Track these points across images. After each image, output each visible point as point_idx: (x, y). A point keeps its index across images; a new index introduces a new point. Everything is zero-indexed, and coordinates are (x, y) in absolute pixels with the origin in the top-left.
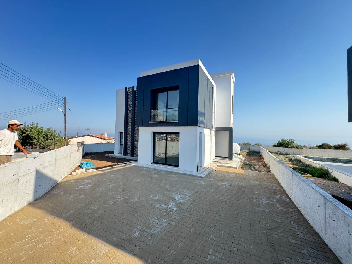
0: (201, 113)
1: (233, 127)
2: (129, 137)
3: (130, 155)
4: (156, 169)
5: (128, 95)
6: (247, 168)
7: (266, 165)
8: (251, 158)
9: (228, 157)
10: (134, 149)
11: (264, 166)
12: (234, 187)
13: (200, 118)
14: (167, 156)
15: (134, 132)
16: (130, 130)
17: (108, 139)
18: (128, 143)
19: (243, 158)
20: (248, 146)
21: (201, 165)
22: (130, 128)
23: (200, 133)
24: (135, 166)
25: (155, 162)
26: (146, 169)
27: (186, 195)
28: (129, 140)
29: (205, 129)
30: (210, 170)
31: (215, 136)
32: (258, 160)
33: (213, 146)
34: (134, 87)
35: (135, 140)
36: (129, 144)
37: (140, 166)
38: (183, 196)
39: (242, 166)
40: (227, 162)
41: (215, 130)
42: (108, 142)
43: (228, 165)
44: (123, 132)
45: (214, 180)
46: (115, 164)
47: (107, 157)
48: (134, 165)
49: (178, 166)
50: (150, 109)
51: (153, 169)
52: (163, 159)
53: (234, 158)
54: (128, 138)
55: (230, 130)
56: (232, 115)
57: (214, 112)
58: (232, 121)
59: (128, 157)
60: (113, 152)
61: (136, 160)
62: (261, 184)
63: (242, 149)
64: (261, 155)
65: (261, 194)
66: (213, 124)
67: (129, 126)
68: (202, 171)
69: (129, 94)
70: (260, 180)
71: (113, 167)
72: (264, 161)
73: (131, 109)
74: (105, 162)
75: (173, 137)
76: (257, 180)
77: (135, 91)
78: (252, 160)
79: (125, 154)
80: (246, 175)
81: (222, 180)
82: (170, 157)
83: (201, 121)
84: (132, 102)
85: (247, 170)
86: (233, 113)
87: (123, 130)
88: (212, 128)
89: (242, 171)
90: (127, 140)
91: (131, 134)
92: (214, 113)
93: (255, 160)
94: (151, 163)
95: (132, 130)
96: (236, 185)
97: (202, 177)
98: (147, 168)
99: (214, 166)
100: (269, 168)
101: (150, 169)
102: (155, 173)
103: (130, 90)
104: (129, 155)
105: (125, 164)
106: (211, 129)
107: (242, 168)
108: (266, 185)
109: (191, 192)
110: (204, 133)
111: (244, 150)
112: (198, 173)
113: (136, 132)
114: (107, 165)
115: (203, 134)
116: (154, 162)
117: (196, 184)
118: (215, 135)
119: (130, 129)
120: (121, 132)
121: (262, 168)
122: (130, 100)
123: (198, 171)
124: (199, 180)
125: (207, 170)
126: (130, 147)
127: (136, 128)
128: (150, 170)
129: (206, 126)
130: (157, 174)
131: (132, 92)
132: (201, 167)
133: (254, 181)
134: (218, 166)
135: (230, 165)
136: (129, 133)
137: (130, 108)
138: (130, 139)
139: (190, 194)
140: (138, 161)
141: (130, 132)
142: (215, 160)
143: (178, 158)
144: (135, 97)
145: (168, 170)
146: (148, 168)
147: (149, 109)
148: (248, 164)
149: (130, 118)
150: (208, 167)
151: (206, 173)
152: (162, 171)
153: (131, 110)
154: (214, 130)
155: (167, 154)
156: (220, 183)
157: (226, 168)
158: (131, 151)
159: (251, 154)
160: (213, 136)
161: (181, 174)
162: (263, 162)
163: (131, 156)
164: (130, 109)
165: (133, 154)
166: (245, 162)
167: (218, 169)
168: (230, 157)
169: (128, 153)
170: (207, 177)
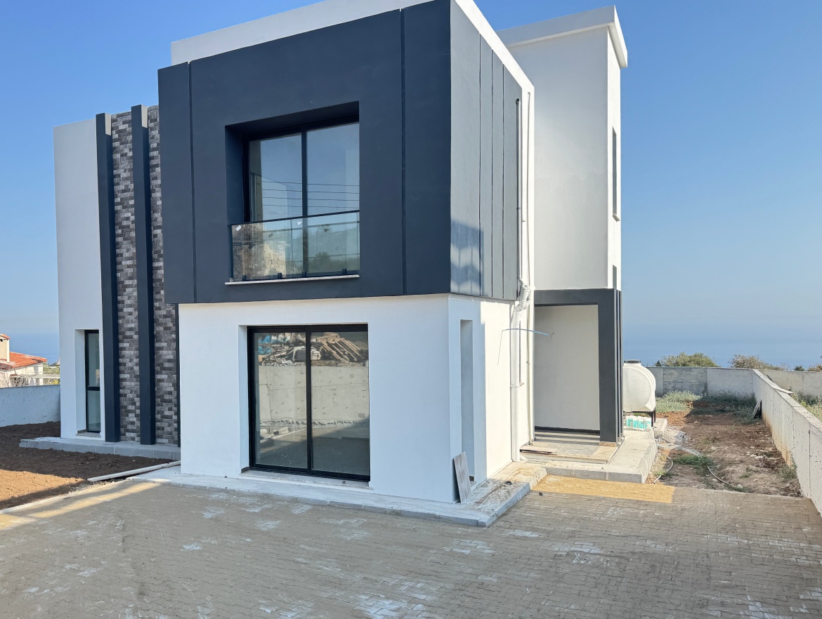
0: (466, 228)
1: (619, 288)
2: (130, 355)
3: (137, 439)
4: (266, 497)
5: (111, 150)
6: (686, 480)
7: (782, 461)
8: (708, 430)
9: (598, 428)
10: (158, 408)
11: (768, 465)
12: (623, 561)
13: (459, 256)
14: (315, 433)
15: (152, 329)
16: (130, 319)
17: (12, 364)
18: (124, 383)
19: (674, 433)
20: (695, 372)
21: (472, 468)
22: (130, 310)
23: (463, 322)
24: (169, 484)
25: (258, 462)
26: (223, 496)
27: (413, 601)
28: (132, 368)
29: (484, 305)
30: (515, 493)
31: (531, 334)
32: (742, 441)
33: (524, 379)
34: (137, 110)
35: (157, 368)
36: (131, 385)
37: (195, 487)
38: (404, 605)
39: (665, 468)
40: (592, 452)
41: (532, 302)
42: (15, 379)
43: (596, 468)
44: (97, 332)
45: (535, 535)
46: (73, 480)
47: (27, 451)
48: (164, 485)
49: (366, 479)
50: (226, 223)
51: (253, 495)
52: (293, 447)
53: (625, 432)
54: (126, 360)
55: (605, 301)
56: (614, 230)
57: (524, 218)
58: (615, 257)
59: (130, 446)
60: (53, 428)
61: (171, 460)
62: (748, 545)
63: (670, 387)
64: (759, 414)
65: (744, 588)
66: (524, 279)
67: (128, 302)
68: (479, 497)
69: (116, 144)
70: (744, 527)
71: (71, 494)
72: (771, 444)
73: (133, 218)
74: (28, 475)
75: (329, 345)
76: (730, 529)
77: (146, 131)
78: (715, 440)
79: (115, 433)
80: (683, 509)
81: (572, 535)
82: (328, 440)
83: (466, 268)
84: (132, 186)
85: (688, 485)
86: (619, 215)
87: (97, 323)
88: (519, 294)
89: (665, 494)
90: (122, 368)
91: (136, 337)
92: (524, 224)
93: (731, 437)
94: (244, 470)
95: (139, 318)
96: (633, 553)
97: (478, 524)
98: (226, 491)
99: (531, 474)
100: (791, 475)
101: (240, 494)
102: (264, 515)
103: (122, 127)
104: (133, 439)
105: (124, 478)
106: (511, 302)
107: (666, 478)
108: (772, 547)
109: (433, 589)
110: (482, 322)
111: (677, 395)
112: (458, 506)
113: (161, 329)
114: (40, 488)
115: (474, 324)
116: (255, 464)
117: (452, 554)
118: (531, 328)
119: (130, 314)
120: (88, 333)
121: (762, 475)
122: (124, 175)
123: (457, 497)
124: (466, 536)
125: (502, 492)
126: (137, 400)
127: (159, 309)
128: (242, 500)
129: (487, 290)
130: (276, 519)
131: (130, 138)
132: (472, 479)
133: (717, 532)
134: (550, 472)
135: (608, 468)
136: (128, 333)
137: (127, 216)
138: (136, 360)
139: (429, 598)
140: (182, 462)
141: (131, 329)
142: (538, 447)
143: (367, 441)
144: (147, 159)
145: (321, 497)
146: (233, 492)
147: (223, 219)
148: (696, 459)
149: (129, 262)
150: (505, 478)
151: (497, 506)
152: (296, 501)
153: (133, 226)
154: (525, 304)
155: (314, 427)
156: (561, 548)
157: (590, 481)
158: (141, 417)
159: (709, 413)
160: (524, 333)
161: (383, 512)
162: (765, 445)
163: (143, 442)
164: (128, 219)
165: (150, 434)
166: (680, 453)
167: (552, 489)
168: (609, 430)
169: (130, 427)
170: (501, 523)
